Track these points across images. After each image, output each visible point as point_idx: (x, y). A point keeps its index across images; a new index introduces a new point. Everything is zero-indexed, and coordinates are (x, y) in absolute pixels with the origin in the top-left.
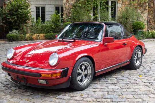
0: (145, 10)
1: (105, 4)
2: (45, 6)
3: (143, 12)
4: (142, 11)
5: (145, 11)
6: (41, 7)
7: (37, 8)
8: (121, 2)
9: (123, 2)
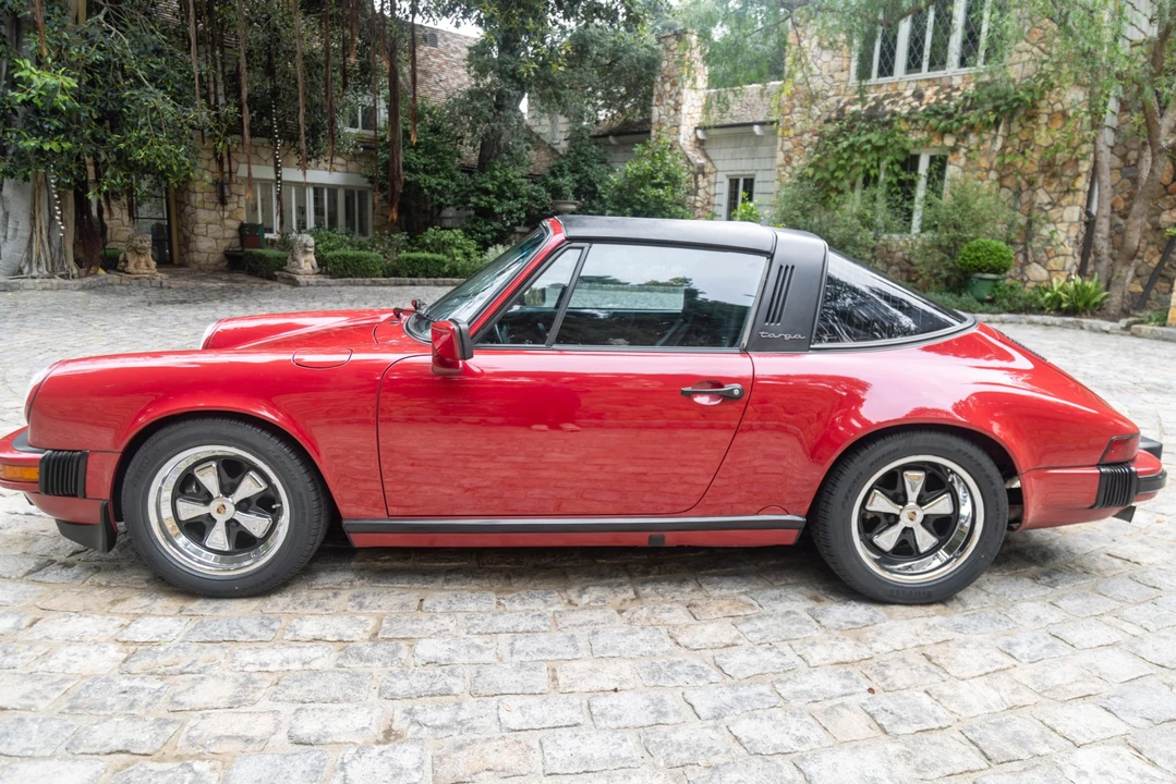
0: (1070, 191)
1: (897, 168)
2: (754, 175)
3: (1059, 200)
4: (1054, 196)
5: (1069, 198)
6: (745, 180)
7: (734, 183)
8: (963, 161)
9: (968, 159)
